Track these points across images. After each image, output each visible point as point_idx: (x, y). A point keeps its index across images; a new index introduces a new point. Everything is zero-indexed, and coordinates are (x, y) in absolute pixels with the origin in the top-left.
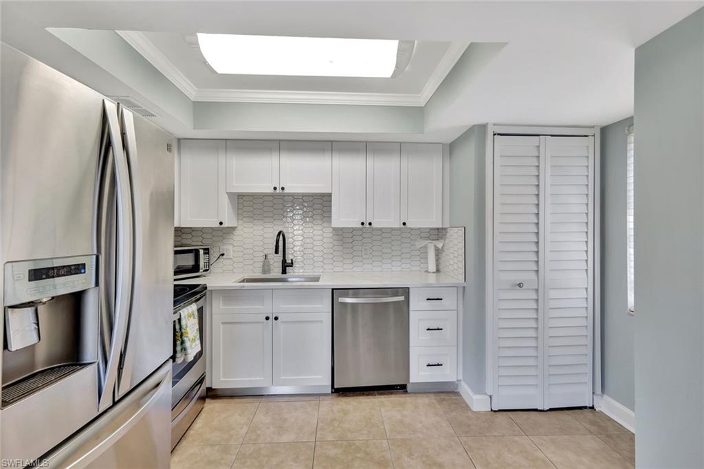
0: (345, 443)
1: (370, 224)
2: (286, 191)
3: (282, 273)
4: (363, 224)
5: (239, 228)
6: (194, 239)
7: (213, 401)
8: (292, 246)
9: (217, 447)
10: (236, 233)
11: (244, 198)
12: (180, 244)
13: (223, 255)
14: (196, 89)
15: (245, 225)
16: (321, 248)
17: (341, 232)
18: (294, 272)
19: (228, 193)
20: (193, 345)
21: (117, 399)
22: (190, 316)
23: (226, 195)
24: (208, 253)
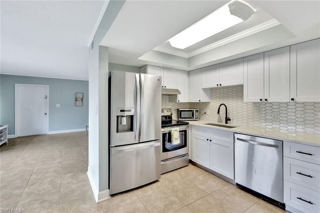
0: (220, 202)
1: (266, 100)
2: (222, 85)
3: (226, 123)
4: (261, 100)
5: (211, 103)
6: (197, 106)
7: (192, 165)
8: (232, 111)
9: (181, 177)
10: (210, 104)
11: (213, 90)
12: (191, 107)
13: (205, 113)
14: (187, 54)
15: (213, 101)
16: (246, 113)
17: (258, 105)
18: (233, 124)
19: (202, 89)
20: (177, 140)
21: (140, 142)
22: (175, 131)
23: (202, 90)
24: (198, 112)
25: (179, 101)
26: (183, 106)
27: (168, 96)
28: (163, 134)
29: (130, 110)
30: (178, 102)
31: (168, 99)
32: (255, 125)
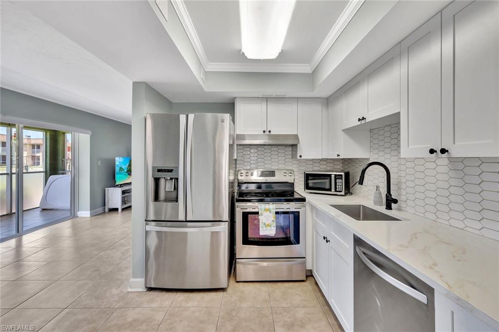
1: (443, 151)
3: (386, 208)
4: (432, 151)
8: (404, 180)
15: (374, 156)
19: (343, 130)
20: (269, 228)
21: (187, 220)
22: (266, 210)
23: (343, 132)
24: (342, 178)
25: (301, 156)
26: (325, 167)
27: (290, 149)
28: (243, 212)
29: (171, 170)
30: (299, 158)
31: (291, 153)
32: (453, 222)
